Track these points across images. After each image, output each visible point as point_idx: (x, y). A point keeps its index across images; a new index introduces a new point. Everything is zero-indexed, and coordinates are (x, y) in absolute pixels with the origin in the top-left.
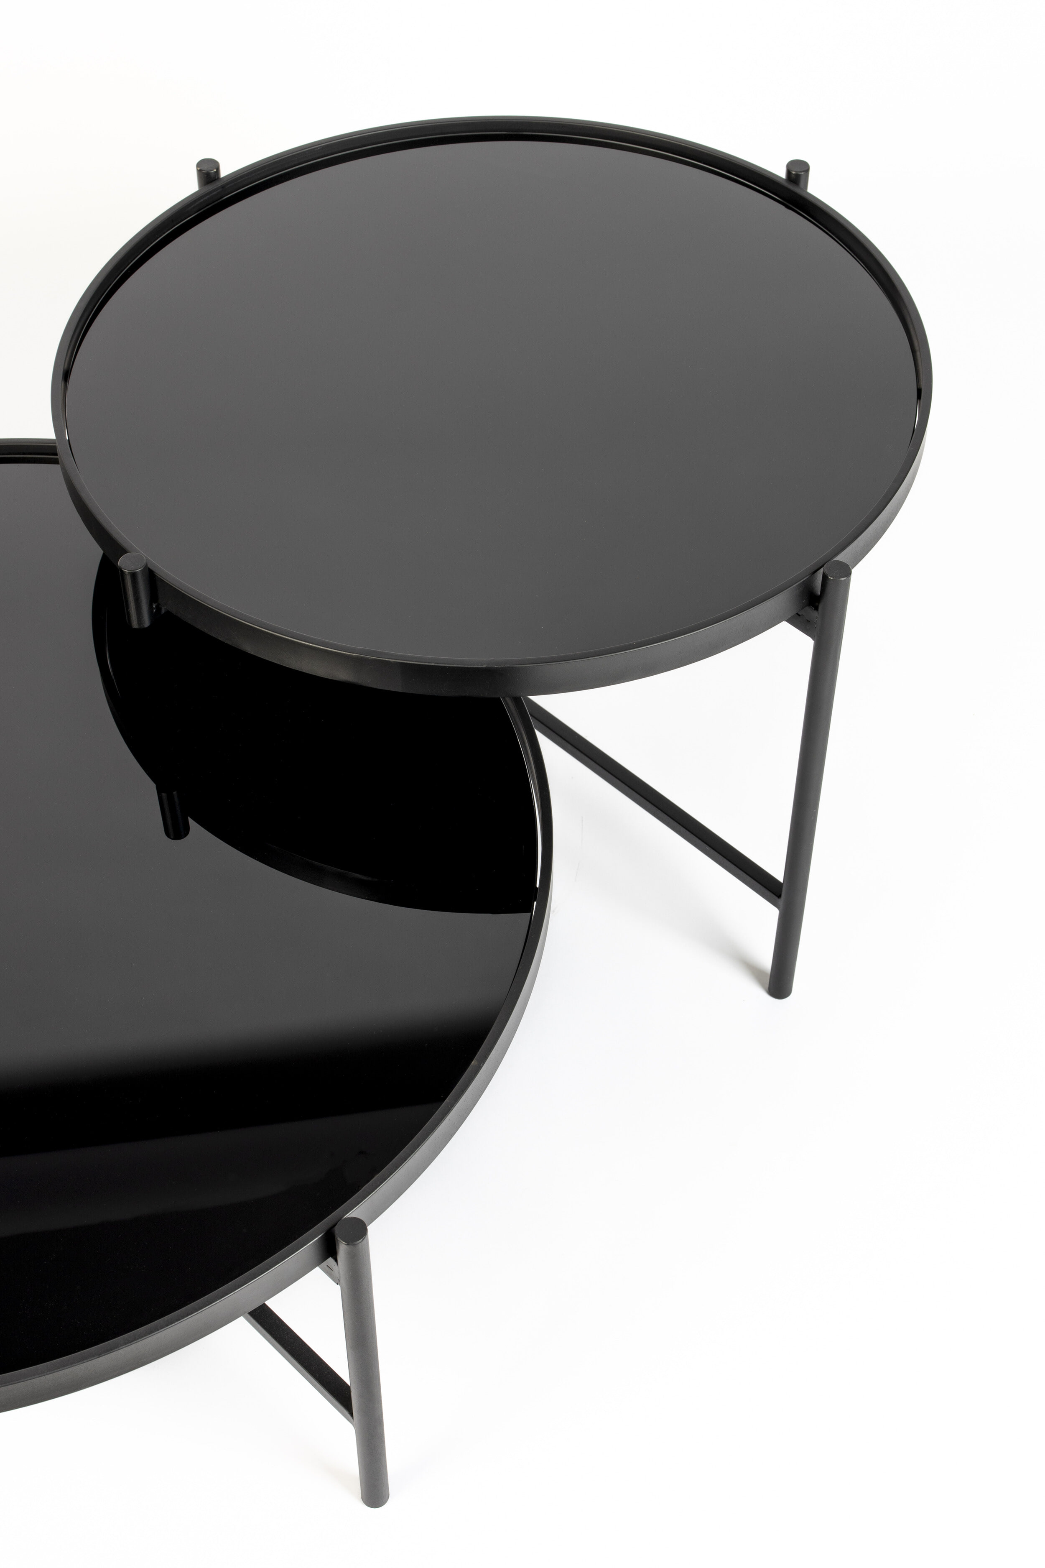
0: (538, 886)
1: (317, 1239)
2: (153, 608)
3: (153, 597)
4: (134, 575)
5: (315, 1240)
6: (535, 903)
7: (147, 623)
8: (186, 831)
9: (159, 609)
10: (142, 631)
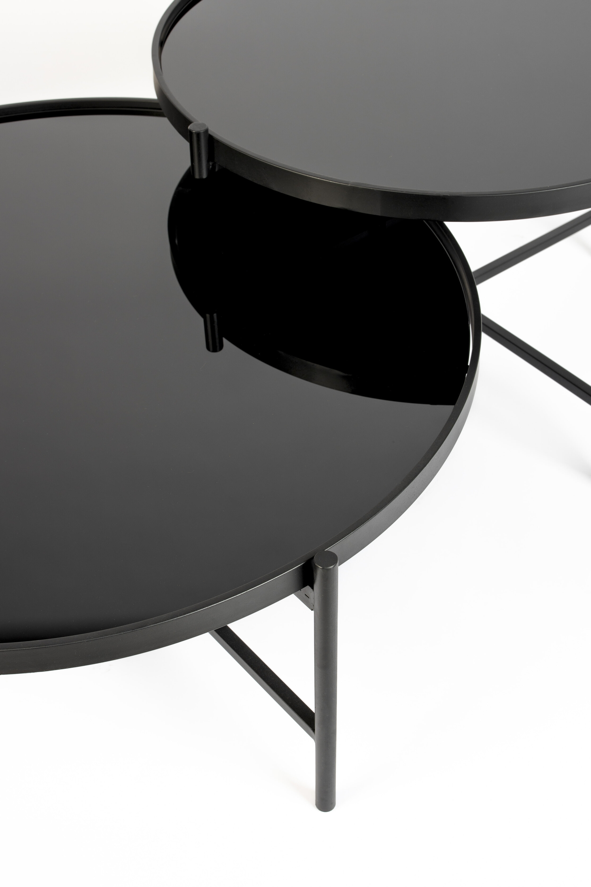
0: (469, 364)
1: (300, 565)
2: (210, 165)
3: (211, 157)
4: (198, 134)
5: (298, 566)
6: (466, 374)
7: (205, 176)
8: (221, 347)
9: (214, 166)
10: (201, 180)
